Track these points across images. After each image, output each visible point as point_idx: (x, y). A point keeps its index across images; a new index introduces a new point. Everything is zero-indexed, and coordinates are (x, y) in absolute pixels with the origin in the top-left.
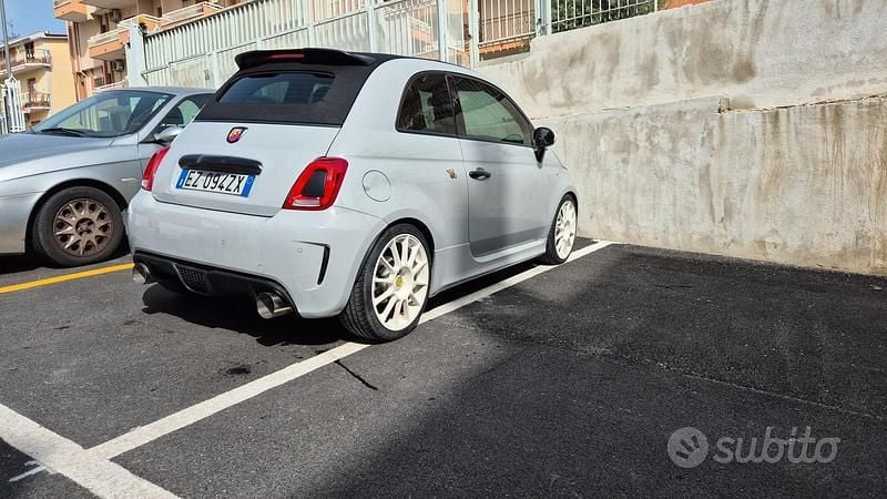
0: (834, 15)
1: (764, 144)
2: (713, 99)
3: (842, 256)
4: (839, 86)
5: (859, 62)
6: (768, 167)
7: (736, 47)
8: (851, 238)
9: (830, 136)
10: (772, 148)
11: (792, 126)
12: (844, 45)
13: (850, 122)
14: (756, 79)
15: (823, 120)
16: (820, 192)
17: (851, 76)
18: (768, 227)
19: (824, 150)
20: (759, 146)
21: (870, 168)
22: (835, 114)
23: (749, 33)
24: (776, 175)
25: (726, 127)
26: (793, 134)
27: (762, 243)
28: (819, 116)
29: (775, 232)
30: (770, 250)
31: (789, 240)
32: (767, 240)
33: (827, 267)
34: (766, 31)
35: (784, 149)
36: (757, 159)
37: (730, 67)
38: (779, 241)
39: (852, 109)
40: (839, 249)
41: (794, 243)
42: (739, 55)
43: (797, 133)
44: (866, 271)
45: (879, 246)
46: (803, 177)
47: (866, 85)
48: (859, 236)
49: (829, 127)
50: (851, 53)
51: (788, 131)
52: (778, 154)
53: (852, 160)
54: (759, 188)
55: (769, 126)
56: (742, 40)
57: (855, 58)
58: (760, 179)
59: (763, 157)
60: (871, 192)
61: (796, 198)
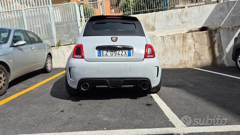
0: (168, 18)
1: (162, 44)
2: (151, 34)
3: (178, 65)
4: (170, 32)
5: (173, 28)
6: (164, 49)
7: (151, 24)
8: (179, 61)
9: (173, 42)
10: (164, 45)
11: (167, 40)
12: (170, 24)
13: (176, 39)
14: (156, 31)
15: (172, 39)
16: (173, 53)
17: (172, 30)
18: (165, 61)
19: (172, 45)
20: (161, 44)
21: (181, 48)
22: (173, 37)
23: (153, 21)
24: (165, 50)
25: (155, 40)
26: (167, 42)
27: (164, 65)
28: (171, 38)
29: (166, 62)
30: (166, 66)
31: (169, 63)
32: (165, 64)
33: (176, 68)
34: (156, 21)
35: (166, 45)
36: (161, 47)
37: (150, 28)
38: (167, 64)
39: (176, 36)
40: (178, 64)
41: (170, 64)
42: (152, 25)
43: (168, 41)
44: (182, 68)
45: (184, 62)
46: (170, 50)
47: (175, 32)
48: (181, 61)
49: (173, 40)
50: (172, 26)
51: (166, 41)
52: (165, 46)
53: (178, 46)
54: (162, 53)
55: (162, 40)
56: (152, 22)
57: (172, 27)
58: (162, 51)
59: (162, 46)
60: (181, 52)
61: (169, 54)
